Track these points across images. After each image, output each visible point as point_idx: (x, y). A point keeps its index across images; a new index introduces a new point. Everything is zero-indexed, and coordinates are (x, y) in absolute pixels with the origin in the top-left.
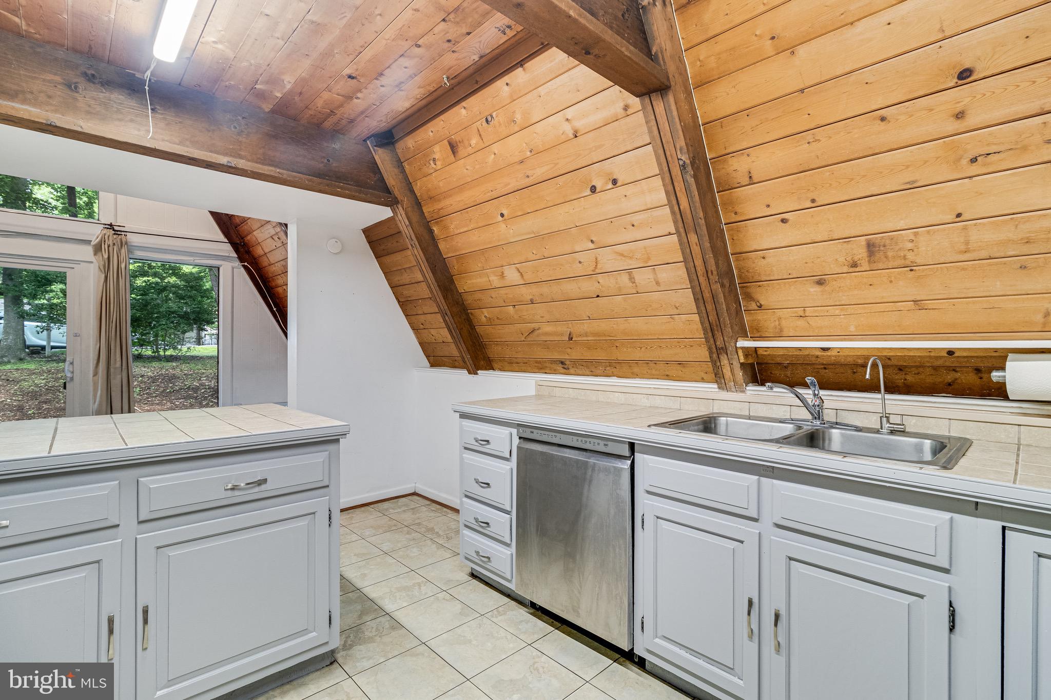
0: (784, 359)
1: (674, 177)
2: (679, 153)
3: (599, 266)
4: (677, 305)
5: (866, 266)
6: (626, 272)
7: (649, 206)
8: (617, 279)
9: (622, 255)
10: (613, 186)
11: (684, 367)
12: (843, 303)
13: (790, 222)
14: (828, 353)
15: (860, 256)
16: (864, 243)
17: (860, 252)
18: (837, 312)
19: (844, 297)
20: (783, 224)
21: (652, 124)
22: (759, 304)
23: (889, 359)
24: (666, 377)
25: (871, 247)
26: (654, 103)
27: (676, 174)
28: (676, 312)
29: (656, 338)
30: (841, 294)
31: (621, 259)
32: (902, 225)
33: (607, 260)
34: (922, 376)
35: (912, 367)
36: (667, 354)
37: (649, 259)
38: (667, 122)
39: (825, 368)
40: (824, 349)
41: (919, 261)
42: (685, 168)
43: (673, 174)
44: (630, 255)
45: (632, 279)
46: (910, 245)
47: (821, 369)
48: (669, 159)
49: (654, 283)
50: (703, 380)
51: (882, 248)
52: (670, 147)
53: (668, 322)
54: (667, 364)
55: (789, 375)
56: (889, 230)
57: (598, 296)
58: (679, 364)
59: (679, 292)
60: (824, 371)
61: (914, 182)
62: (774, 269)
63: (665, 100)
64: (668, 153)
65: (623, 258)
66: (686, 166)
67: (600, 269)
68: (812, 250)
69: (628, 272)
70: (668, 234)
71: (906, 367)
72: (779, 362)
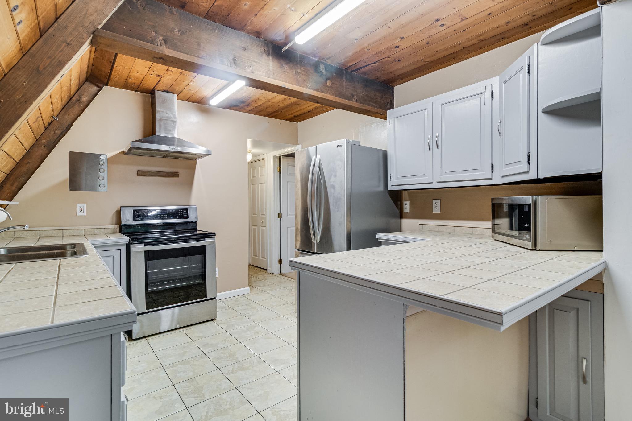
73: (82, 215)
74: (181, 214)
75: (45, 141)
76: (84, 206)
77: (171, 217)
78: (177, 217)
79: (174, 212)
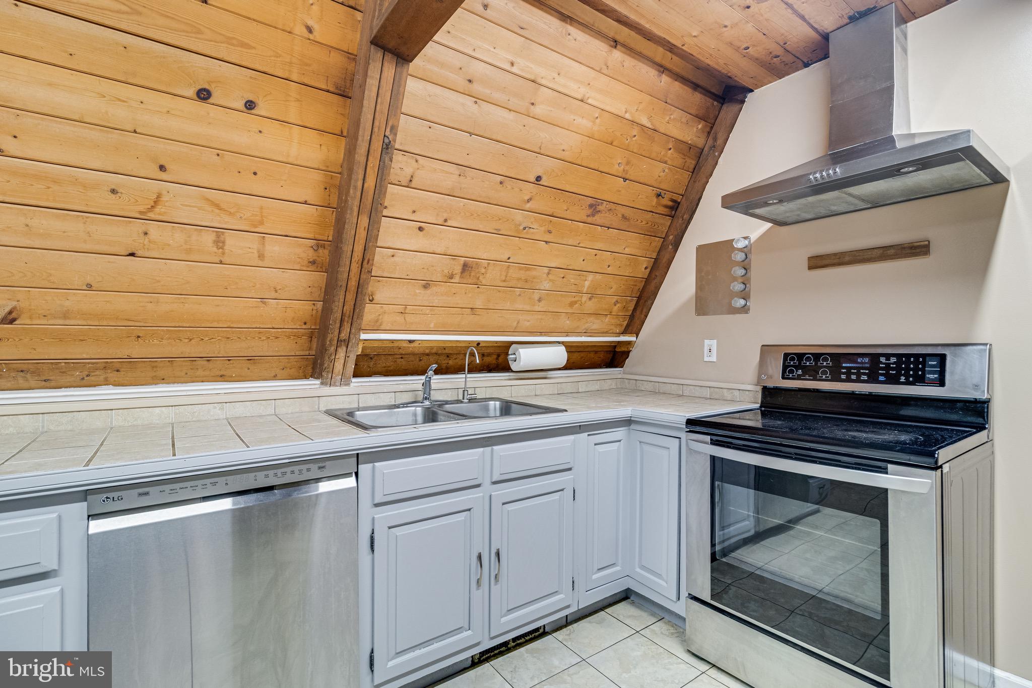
0: (373, 351)
1: (371, 151)
2: (388, 130)
3: (157, 210)
4: (278, 288)
5: (457, 279)
6: (213, 231)
7: (290, 160)
8: (189, 237)
9: (217, 206)
10: (245, 109)
11: (255, 363)
12: (434, 305)
13: (424, 232)
14: (412, 345)
15: (456, 272)
16: (462, 263)
17: (458, 269)
18: (428, 312)
19: (436, 301)
20: (419, 232)
21: (374, 82)
22: (371, 298)
23: (445, 349)
24: (221, 379)
25: (465, 267)
26: (386, 64)
27: (376, 149)
28: (274, 295)
29: (226, 326)
30: (435, 298)
31: (212, 211)
32: (485, 256)
33: (181, 205)
34: (457, 361)
35: (454, 354)
36: (236, 348)
37: (261, 223)
38: (390, 92)
39: (402, 358)
40: (411, 341)
41: (484, 282)
42: (387, 148)
43: (372, 147)
44: (232, 211)
45: (219, 243)
46: (483, 271)
47: (399, 358)
48: (376, 130)
49: (256, 255)
50: (275, 378)
51: (470, 269)
52: (382, 119)
53: (256, 307)
54: (229, 360)
55: (371, 366)
56: (477, 257)
57: (132, 255)
58: (248, 360)
59: (287, 272)
60: (401, 360)
61: (500, 230)
62: (398, 268)
63: (398, 69)
64: (377, 123)
65: (217, 211)
66: (390, 146)
67: (160, 214)
68: (431, 259)
69: (216, 232)
70: (303, 202)
71: (451, 354)
72: (368, 353)
73: (710, 361)
74: (916, 369)
75: (672, 236)
76: (714, 343)
77: (882, 378)
78: (903, 379)
79: (893, 364)
